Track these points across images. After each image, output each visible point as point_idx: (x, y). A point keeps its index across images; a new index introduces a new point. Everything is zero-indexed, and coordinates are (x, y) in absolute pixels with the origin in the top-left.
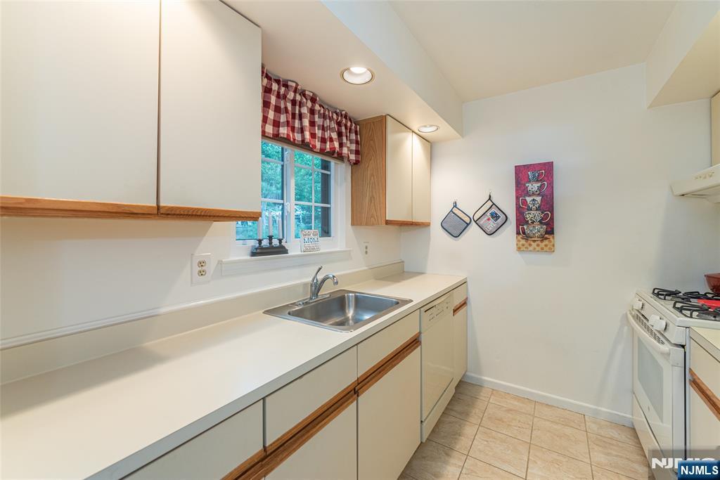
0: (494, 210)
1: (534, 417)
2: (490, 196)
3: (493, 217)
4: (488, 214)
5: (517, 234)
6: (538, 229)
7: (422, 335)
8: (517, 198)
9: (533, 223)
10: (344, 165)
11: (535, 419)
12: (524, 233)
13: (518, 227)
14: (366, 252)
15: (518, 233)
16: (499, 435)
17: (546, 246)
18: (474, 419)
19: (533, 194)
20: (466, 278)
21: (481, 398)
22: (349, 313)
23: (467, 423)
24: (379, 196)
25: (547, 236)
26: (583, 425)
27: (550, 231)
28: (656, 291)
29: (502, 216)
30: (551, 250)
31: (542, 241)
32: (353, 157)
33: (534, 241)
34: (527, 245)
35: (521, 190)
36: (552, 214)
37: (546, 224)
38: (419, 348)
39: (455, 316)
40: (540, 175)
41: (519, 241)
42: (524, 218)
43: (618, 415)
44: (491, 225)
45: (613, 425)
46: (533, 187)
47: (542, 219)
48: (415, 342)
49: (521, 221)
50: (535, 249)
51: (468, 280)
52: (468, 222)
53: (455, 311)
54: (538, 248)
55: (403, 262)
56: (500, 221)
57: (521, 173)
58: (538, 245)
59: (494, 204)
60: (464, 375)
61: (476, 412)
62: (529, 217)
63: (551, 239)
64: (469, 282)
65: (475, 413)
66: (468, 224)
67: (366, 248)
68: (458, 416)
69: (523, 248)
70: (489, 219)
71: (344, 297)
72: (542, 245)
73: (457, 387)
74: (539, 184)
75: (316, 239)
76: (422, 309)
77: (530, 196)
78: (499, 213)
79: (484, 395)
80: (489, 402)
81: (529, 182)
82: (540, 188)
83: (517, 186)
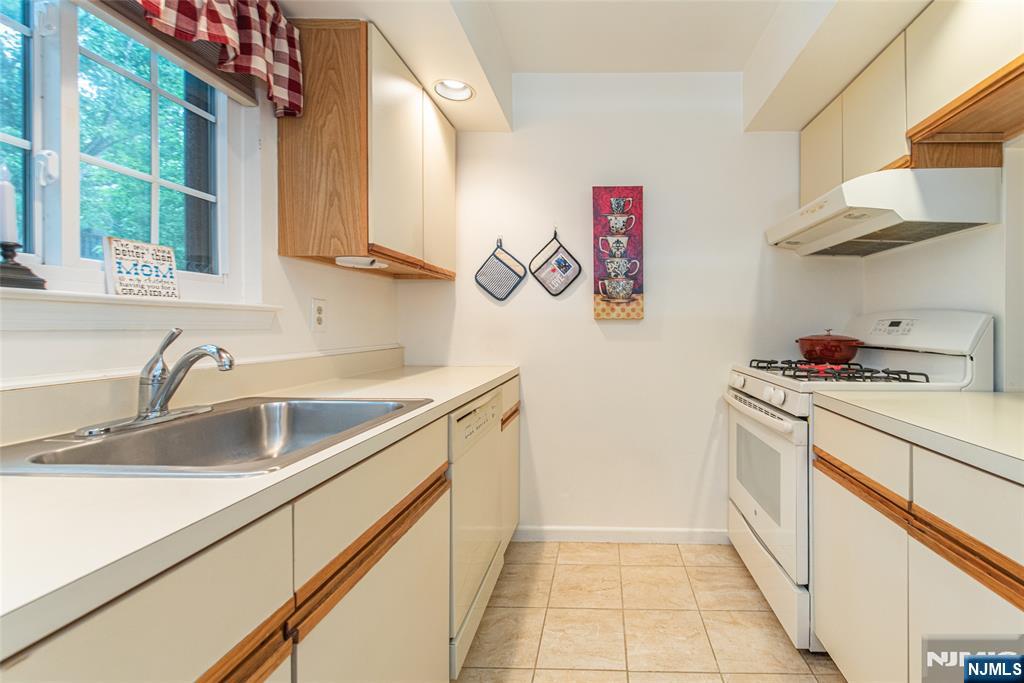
0: (561, 255)
1: (620, 566)
2: (556, 234)
3: (560, 267)
4: (553, 261)
5: (595, 293)
6: (622, 286)
7: (454, 468)
8: (596, 238)
9: (616, 276)
10: (257, 110)
11: (623, 570)
12: (605, 292)
13: (596, 283)
14: (319, 321)
15: (597, 292)
16: (579, 612)
17: (633, 310)
18: (537, 601)
19: (618, 233)
20: (518, 368)
21: (546, 561)
22: (271, 446)
23: (528, 611)
24: (353, 194)
25: (634, 295)
26: (679, 558)
27: (638, 289)
28: (754, 364)
29: (574, 266)
30: (640, 318)
31: (628, 303)
32: (281, 93)
33: (618, 304)
34: (608, 310)
35: (601, 228)
36: (641, 264)
37: (634, 278)
38: (448, 492)
39: (506, 430)
40: (626, 204)
41: (598, 304)
42: (605, 269)
43: (713, 533)
44: (557, 280)
45: (709, 547)
46: (617, 221)
47: (629, 271)
48: (439, 482)
49: (601, 274)
50: (619, 315)
51: (521, 372)
52: (522, 275)
53: (504, 422)
54: (623, 315)
55: (402, 348)
56: (571, 273)
57: (602, 197)
58: (623, 310)
59: (561, 246)
60: (516, 531)
61: (539, 587)
62: (611, 267)
63: (640, 301)
64: (522, 377)
65: (538, 589)
66: (521, 278)
67: (320, 310)
68: (510, 604)
69: (604, 315)
70: (554, 270)
71: (256, 412)
72: (628, 309)
73: (507, 554)
74: (625, 218)
75: (164, 269)
76: (452, 415)
77: (612, 235)
78: (570, 261)
79: (547, 554)
80: (556, 564)
81: (612, 213)
82: (627, 223)
83: (595, 218)
